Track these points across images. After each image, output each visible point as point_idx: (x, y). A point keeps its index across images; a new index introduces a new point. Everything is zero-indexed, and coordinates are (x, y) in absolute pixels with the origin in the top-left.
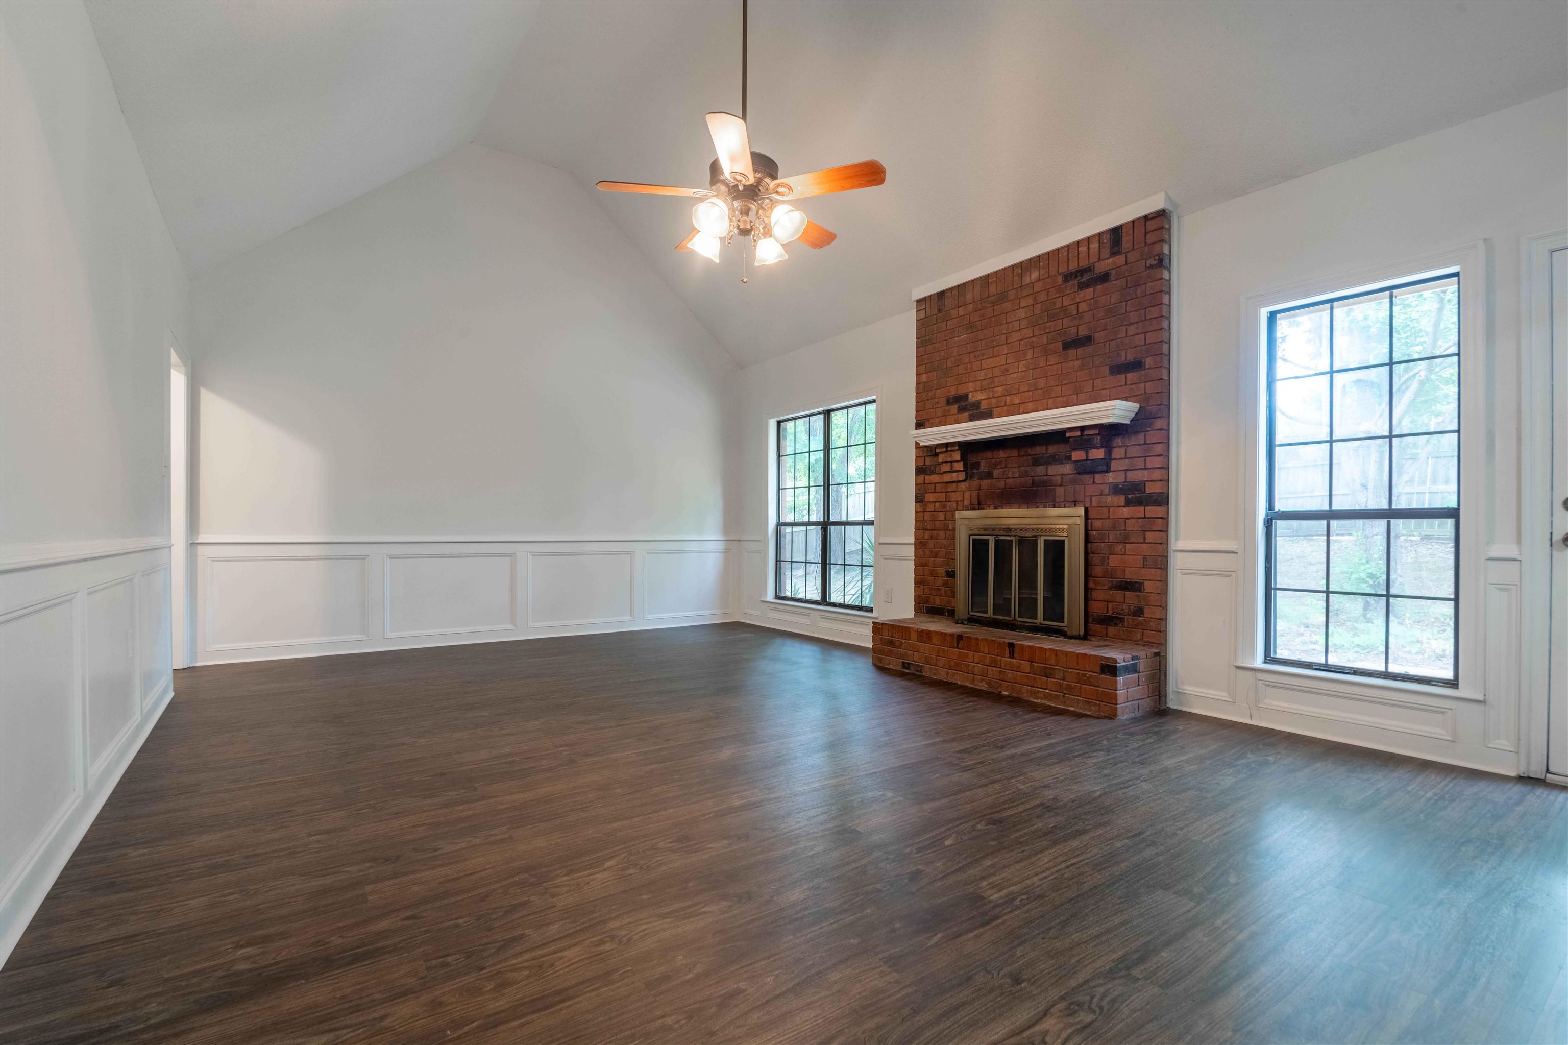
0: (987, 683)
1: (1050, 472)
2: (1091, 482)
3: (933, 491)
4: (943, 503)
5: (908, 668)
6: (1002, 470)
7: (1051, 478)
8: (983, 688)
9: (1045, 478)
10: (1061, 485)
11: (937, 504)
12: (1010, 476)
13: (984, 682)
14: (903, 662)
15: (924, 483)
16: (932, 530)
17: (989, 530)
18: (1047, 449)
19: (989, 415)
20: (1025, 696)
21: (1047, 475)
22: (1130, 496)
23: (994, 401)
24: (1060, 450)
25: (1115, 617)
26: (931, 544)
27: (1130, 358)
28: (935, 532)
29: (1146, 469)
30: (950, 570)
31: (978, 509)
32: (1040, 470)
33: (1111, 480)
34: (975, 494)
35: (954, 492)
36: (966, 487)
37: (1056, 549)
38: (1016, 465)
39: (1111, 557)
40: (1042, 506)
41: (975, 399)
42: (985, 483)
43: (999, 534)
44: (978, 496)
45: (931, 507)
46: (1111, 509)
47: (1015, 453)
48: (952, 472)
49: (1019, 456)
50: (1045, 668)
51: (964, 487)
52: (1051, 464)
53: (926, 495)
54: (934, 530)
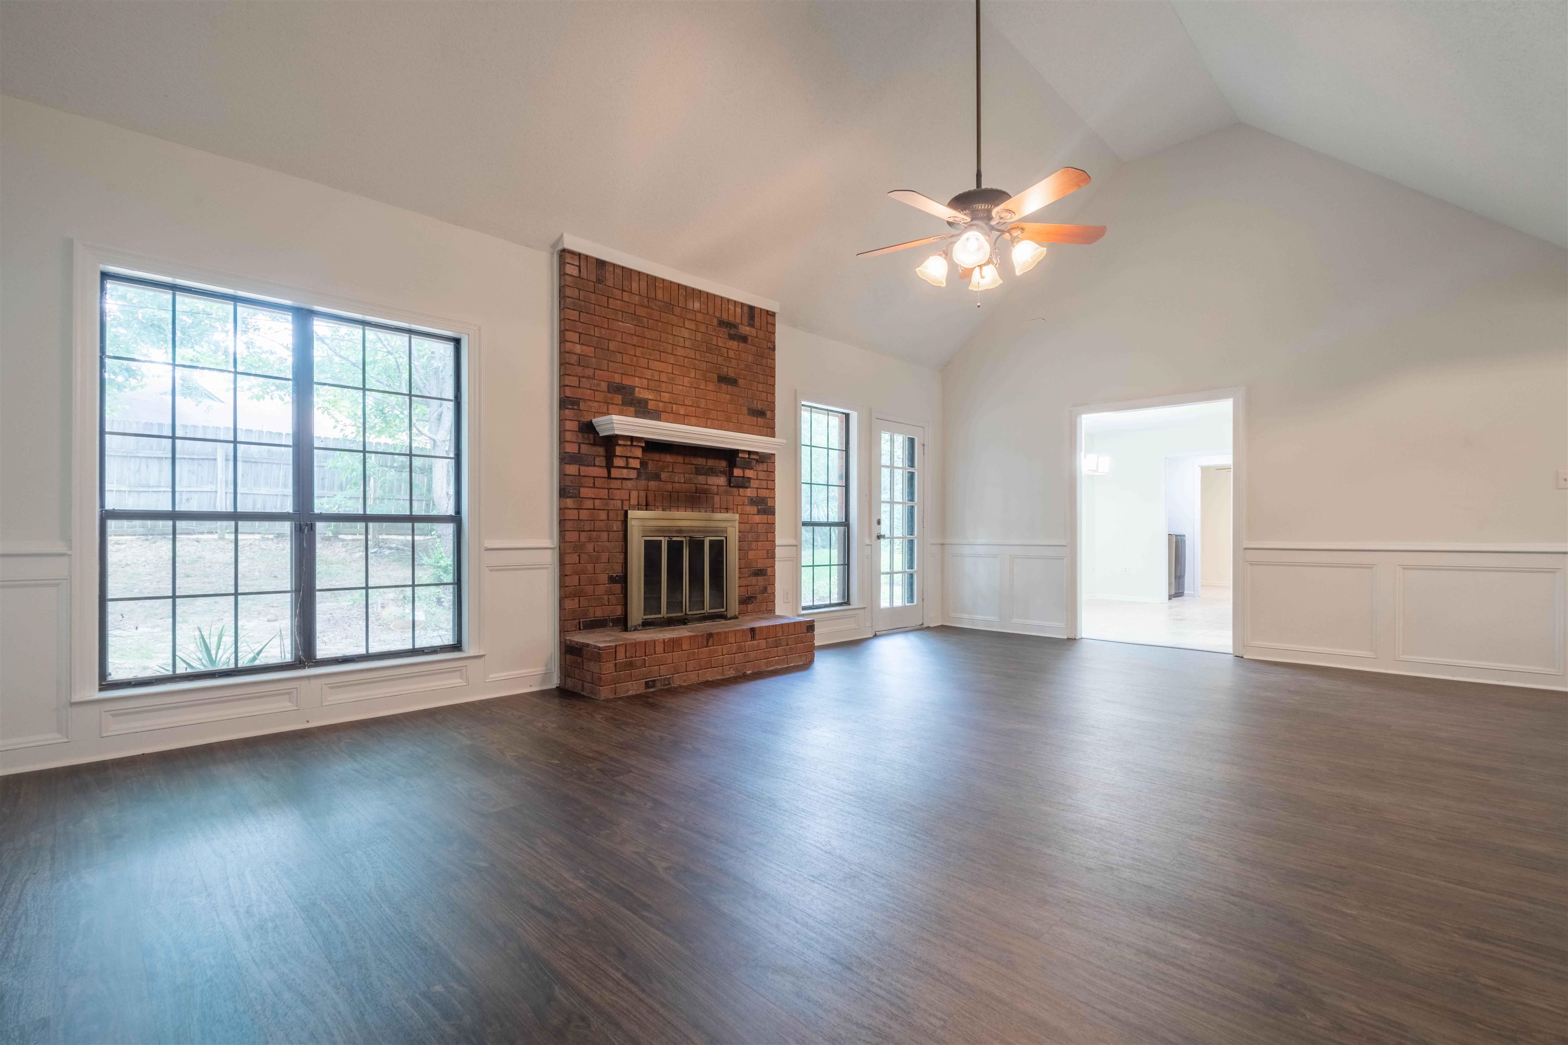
0: (734, 670)
1: (709, 482)
2: (737, 494)
3: (592, 485)
4: (605, 501)
5: (653, 686)
6: (669, 473)
7: (710, 487)
8: (732, 675)
9: (706, 486)
10: (717, 494)
11: (597, 502)
12: (676, 481)
13: (732, 670)
14: (646, 682)
15: (579, 475)
16: (591, 531)
17: (663, 531)
18: (707, 462)
19: (655, 415)
20: (763, 668)
21: (707, 484)
22: (760, 507)
23: (661, 404)
24: (717, 465)
25: (752, 597)
26: (590, 547)
27: (759, 407)
28: (595, 534)
29: (768, 489)
30: (615, 575)
31: (646, 510)
32: (701, 479)
33: (749, 495)
34: (643, 494)
35: (618, 489)
36: (633, 486)
37: (718, 548)
38: (681, 471)
39: (749, 552)
40: (704, 511)
41: (641, 396)
42: (653, 484)
43: (673, 535)
44: (647, 496)
45: (589, 504)
46: (749, 516)
47: (680, 459)
48: (627, 467)
49: (684, 463)
50: (776, 640)
51: (630, 485)
52: (710, 475)
53: (582, 490)
54: (594, 531)
